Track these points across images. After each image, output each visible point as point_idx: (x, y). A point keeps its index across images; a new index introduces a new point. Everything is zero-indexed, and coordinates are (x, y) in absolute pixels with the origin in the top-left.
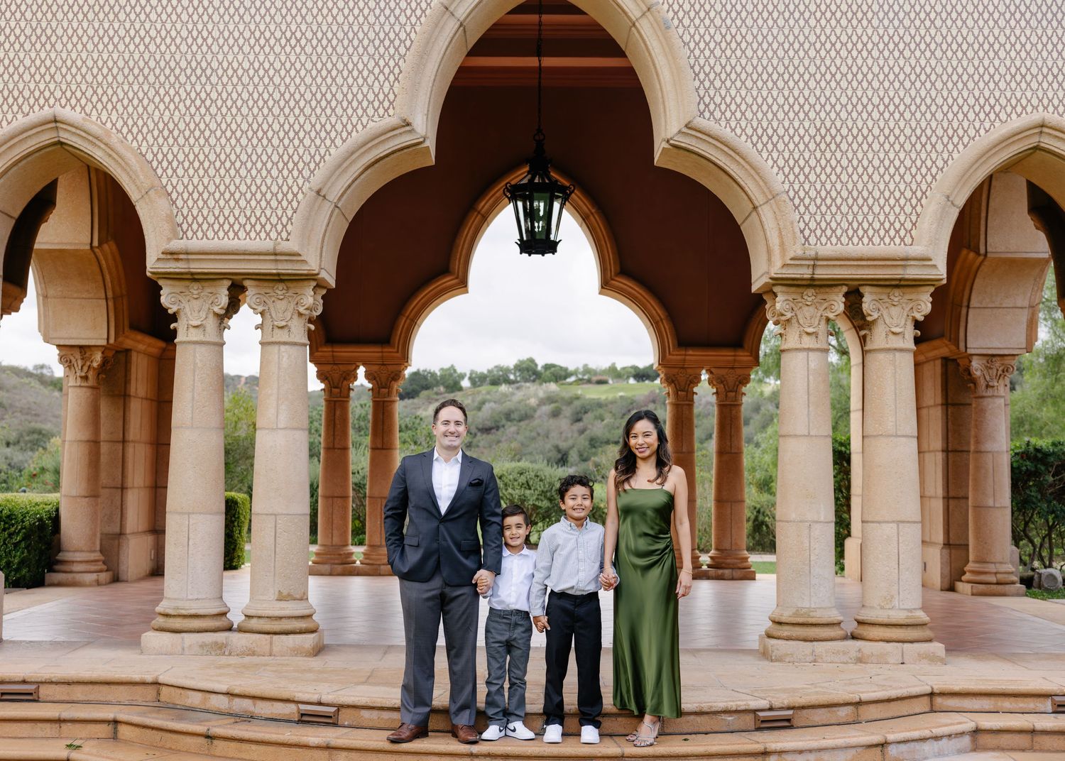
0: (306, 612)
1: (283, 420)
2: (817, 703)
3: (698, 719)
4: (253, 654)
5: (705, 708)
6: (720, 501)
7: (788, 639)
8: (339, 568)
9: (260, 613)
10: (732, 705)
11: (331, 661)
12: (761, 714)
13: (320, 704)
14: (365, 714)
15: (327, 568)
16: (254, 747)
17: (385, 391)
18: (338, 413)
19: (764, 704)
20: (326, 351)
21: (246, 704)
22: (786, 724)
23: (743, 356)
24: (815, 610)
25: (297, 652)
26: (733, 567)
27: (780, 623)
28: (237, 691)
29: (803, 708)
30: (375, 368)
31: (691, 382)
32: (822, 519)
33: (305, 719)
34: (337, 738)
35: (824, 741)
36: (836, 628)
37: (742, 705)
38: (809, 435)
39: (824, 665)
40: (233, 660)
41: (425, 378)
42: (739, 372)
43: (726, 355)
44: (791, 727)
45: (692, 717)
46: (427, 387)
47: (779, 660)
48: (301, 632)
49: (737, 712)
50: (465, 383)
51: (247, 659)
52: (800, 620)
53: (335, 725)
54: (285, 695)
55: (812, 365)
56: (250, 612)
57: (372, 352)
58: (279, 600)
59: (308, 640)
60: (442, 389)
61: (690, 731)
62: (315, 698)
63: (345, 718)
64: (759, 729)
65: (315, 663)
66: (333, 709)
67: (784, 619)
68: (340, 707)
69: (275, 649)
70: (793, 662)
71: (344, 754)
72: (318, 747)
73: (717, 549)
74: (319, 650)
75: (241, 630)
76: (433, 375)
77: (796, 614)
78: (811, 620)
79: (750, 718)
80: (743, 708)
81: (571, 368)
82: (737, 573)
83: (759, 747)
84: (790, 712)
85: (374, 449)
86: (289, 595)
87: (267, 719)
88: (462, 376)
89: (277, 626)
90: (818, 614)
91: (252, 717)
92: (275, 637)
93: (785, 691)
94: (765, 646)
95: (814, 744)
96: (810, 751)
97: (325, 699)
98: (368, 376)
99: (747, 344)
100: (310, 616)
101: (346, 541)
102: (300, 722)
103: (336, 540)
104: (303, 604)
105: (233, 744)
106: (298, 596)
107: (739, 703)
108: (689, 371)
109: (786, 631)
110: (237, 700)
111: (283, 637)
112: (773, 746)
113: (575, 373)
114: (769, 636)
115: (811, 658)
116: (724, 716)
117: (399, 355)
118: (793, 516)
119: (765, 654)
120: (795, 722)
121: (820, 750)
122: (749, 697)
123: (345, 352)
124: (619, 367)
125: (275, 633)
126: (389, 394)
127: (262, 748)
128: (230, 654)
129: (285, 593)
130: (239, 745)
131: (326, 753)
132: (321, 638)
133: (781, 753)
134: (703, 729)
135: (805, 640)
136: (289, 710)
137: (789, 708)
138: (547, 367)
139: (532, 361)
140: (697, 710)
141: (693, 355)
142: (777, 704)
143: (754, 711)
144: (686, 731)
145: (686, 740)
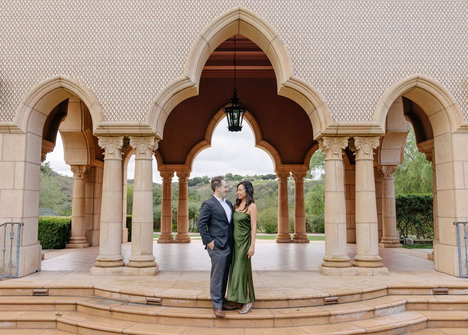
0: (152, 259)
1: (143, 187)
2: (347, 293)
3: (302, 301)
4: (132, 275)
5: (305, 297)
6: (297, 216)
7: (330, 267)
8: (168, 241)
9: (134, 260)
10: (315, 296)
11: (161, 277)
12: (326, 299)
13: (155, 297)
14: (172, 301)
15: (164, 241)
16: (128, 315)
17: (183, 180)
18: (167, 188)
19: (327, 295)
20: (163, 166)
21: (126, 297)
22: (335, 302)
23: (304, 167)
24: (340, 256)
25: (148, 274)
26: (302, 239)
27: (327, 261)
28: (123, 292)
29: (342, 296)
30: (180, 172)
31: (286, 176)
32: (342, 222)
33: (150, 303)
34: (161, 312)
35: (352, 310)
36: (348, 263)
37: (319, 295)
38: (336, 191)
39: (345, 277)
40: (124, 278)
41: (198, 179)
42: (302, 172)
43: (298, 167)
44: (337, 303)
45: (300, 301)
46: (199, 182)
47: (327, 275)
48: (150, 267)
49: (317, 298)
51: (130, 277)
52: (335, 260)
53: (160, 305)
54: (141, 293)
55: (337, 165)
56: (132, 259)
57: (179, 167)
58: (142, 255)
59: (153, 270)
60: (203, 183)
61: (299, 306)
62: (153, 295)
63: (164, 302)
64: (325, 305)
65: (155, 279)
66: (160, 299)
67: (329, 260)
68: (162, 298)
69: (140, 273)
70: (333, 276)
71: (163, 318)
72: (153, 316)
73: (296, 233)
74: (157, 273)
75: (128, 266)
76: (201, 178)
77: (333, 258)
78: (339, 260)
79: (322, 300)
80: (319, 296)
81: (243, 176)
83: (327, 313)
84: (337, 298)
85: (180, 200)
86: (145, 253)
87: (134, 303)
88: (209, 179)
89: (141, 265)
90: (341, 257)
91: (129, 302)
92: (140, 269)
93: (333, 288)
94: (321, 269)
95: (348, 311)
96: (347, 314)
97: (157, 295)
98: (178, 175)
99: (305, 162)
100: (153, 261)
101: (170, 231)
102: (147, 304)
103: (167, 231)
104: (151, 256)
105: (120, 314)
106: (149, 253)
107: (318, 295)
108: (286, 172)
109: (329, 264)
110: (123, 295)
111: (143, 269)
112: (332, 313)
113: (244, 178)
114: (323, 266)
115: (339, 274)
116: (312, 300)
117: (188, 168)
118: (331, 221)
119: (322, 272)
120: (339, 301)
121: (350, 313)
122: (321, 292)
123: (169, 167)
124: (257, 175)
125: (140, 267)
126: (185, 181)
127: (132, 316)
128: (123, 275)
129: (144, 252)
130: (122, 314)
131: (156, 318)
132: (158, 268)
133: (335, 315)
134: (304, 305)
135: (337, 267)
136: (143, 299)
137: (336, 296)
138: (236, 176)
139: (231, 174)
140: (302, 298)
141: (287, 167)
142: (332, 294)
143: (324, 298)
144: (297, 306)
145: (298, 310)
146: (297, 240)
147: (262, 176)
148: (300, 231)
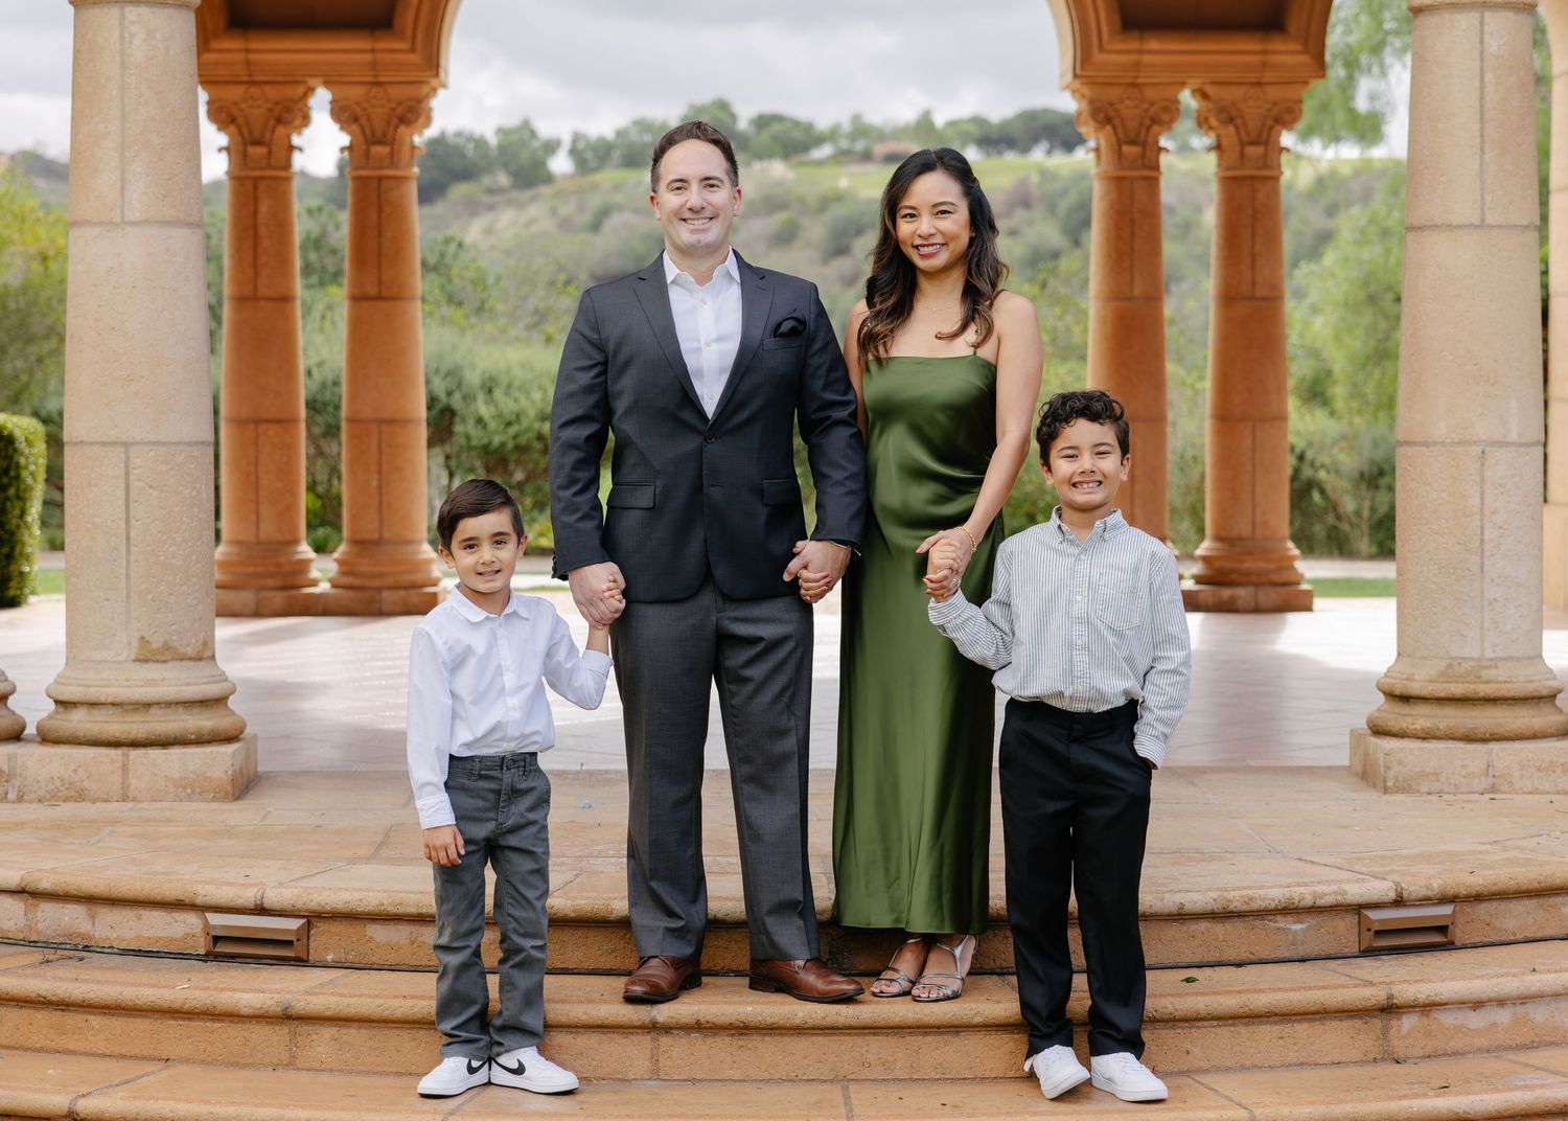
0: (213, 690)
1: (138, 200)
2: (1513, 885)
3: (1220, 929)
4: (80, 796)
5: (1236, 899)
6: (1227, 418)
7: (1426, 736)
8: (278, 598)
9: (93, 694)
10: (1304, 894)
11: (280, 810)
12: (1374, 915)
13: (261, 910)
14: (379, 933)
15: (246, 597)
16: (96, 1021)
17: (380, 151)
18: (264, 208)
19: (1382, 889)
20: (232, 48)
21: (71, 918)
22: (1434, 938)
23: (1285, 52)
24: (1494, 663)
25: (192, 789)
26: (1258, 581)
27: (1405, 699)
28: (46, 883)
29: (1478, 898)
30: (356, 93)
31: (1154, 121)
32: (1513, 436)
33: (226, 949)
34: (307, 993)
35: (1536, 977)
36: (1546, 709)
37: (1327, 893)
38: (1482, 225)
39: (1518, 798)
40: (28, 812)
42: (1273, 93)
43: (1241, 51)
44: (1449, 946)
45: (1203, 925)
46: (466, 173)
47: (1404, 788)
48: (201, 740)
49: (1315, 910)
50: (560, 164)
51: (66, 810)
52: (1457, 689)
53: (301, 962)
54: (172, 891)
55: (1493, 45)
56: (70, 693)
57: (350, 50)
58: (142, 660)
59: (219, 761)
60: (503, 179)
61: (1197, 959)
62: (248, 897)
63: (325, 942)
64: (1368, 952)
65: (240, 814)
66: (294, 924)
67: (1415, 688)
68: (314, 918)
69: (136, 784)
70: (1440, 793)
71: (329, 1032)
72: (261, 1018)
73: (1218, 538)
74: (245, 785)
75: (46, 738)
76: (480, 143)
77: (1446, 675)
78: (1483, 690)
79: (1345, 926)
80: (1329, 900)
81: (823, 123)
82: (1270, 596)
83: (1374, 995)
84: (1447, 910)
85: (358, 298)
86: (167, 647)
87: (125, 952)
88: (551, 147)
89: (138, 727)
90: (1502, 673)
91: (86, 948)
92: (135, 754)
93: (1429, 858)
94: (1366, 754)
95: (1510, 985)
96: (1501, 1002)
97: (274, 897)
98: (343, 114)
99: (1295, 22)
100: (219, 701)
101: (294, 529)
102: (210, 957)
103: (268, 529)
104: (201, 670)
105: (41, 1017)
106: (190, 651)
107: (1320, 889)
108: (1150, 93)
109: (1420, 718)
110: (47, 909)
111: (155, 753)
112: (1407, 992)
113: (832, 136)
114: (1379, 731)
115: (1485, 783)
116: (1282, 922)
117: (414, 58)
118: (1440, 430)
119: (1367, 774)
120: (1459, 934)
121: (1524, 999)
122: (1344, 875)
123: (278, 51)
124: (940, 120)
125: (135, 744)
126: (393, 159)
127: (117, 1024)
128: (20, 799)
129: (156, 642)
130: (56, 1016)
131: (282, 1032)
132: (250, 755)
133: (1428, 1007)
134: (1231, 955)
135: (1469, 739)
136: (183, 928)
137: (1443, 900)
138: (763, 122)
139: (723, 106)
140: (1217, 907)
141: (1159, 51)
142: (1414, 887)
143: (1359, 909)
144: (1186, 960)
145: (1188, 980)
146: (1226, 593)
147: (978, 121)
148: (1242, 528)
